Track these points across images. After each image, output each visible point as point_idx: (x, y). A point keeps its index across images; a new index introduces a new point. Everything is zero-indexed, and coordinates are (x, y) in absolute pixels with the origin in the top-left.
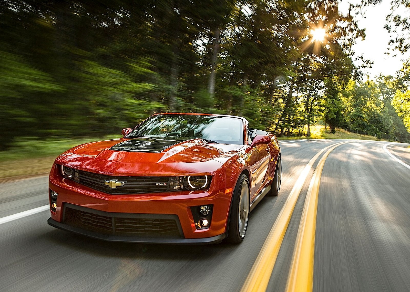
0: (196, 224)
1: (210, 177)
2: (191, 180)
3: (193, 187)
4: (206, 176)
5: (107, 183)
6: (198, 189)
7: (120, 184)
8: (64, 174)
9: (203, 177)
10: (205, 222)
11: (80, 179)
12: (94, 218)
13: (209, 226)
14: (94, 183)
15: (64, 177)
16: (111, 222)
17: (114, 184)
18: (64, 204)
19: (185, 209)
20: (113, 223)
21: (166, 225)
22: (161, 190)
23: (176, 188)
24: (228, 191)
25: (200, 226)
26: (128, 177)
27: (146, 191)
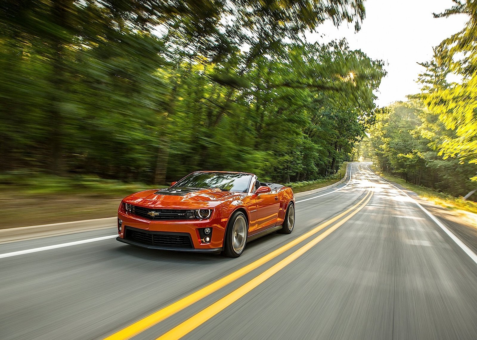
0: (202, 240)
1: (212, 211)
2: (200, 212)
3: (201, 217)
4: (209, 210)
5: (149, 213)
6: (204, 218)
7: (157, 214)
8: (127, 209)
9: (208, 210)
10: (208, 239)
11: (135, 211)
12: (142, 236)
13: (210, 241)
14: (143, 214)
15: (126, 211)
16: (151, 237)
17: (153, 213)
18: (125, 227)
19: (194, 229)
20: (153, 238)
21: (184, 240)
22: (181, 218)
23: (191, 217)
24: (224, 220)
25: (204, 241)
26: (162, 210)
27: (173, 218)
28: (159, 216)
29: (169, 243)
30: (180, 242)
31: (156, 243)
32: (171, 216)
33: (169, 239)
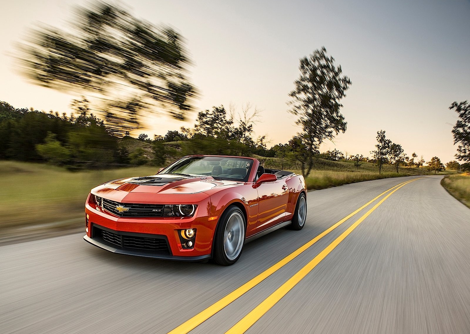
0: (183, 244)
1: (196, 206)
2: (182, 207)
3: (183, 214)
4: (193, 205)
5: (117, 208)
6: (186, 216)
7: (127, 209)
9: (191, 206)
10: (190, 244)
11: (104, 205)
13: (193, 246)
14: (111, 208)
16: (120, 239)
17: (122, 209)
20: (122, 240)
21: (160, 244)
22: (157, 215)
23: (170, 214)
24: (212, 219)
25: (185, 246)
26: (132, 204)
27: (146, 215)
28: (129, 212)
29: (142, 247)
30: (156, 246)
31: (126, 246)
32: (144, 212)
33: (142, 242)
